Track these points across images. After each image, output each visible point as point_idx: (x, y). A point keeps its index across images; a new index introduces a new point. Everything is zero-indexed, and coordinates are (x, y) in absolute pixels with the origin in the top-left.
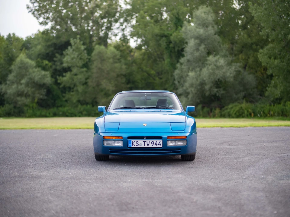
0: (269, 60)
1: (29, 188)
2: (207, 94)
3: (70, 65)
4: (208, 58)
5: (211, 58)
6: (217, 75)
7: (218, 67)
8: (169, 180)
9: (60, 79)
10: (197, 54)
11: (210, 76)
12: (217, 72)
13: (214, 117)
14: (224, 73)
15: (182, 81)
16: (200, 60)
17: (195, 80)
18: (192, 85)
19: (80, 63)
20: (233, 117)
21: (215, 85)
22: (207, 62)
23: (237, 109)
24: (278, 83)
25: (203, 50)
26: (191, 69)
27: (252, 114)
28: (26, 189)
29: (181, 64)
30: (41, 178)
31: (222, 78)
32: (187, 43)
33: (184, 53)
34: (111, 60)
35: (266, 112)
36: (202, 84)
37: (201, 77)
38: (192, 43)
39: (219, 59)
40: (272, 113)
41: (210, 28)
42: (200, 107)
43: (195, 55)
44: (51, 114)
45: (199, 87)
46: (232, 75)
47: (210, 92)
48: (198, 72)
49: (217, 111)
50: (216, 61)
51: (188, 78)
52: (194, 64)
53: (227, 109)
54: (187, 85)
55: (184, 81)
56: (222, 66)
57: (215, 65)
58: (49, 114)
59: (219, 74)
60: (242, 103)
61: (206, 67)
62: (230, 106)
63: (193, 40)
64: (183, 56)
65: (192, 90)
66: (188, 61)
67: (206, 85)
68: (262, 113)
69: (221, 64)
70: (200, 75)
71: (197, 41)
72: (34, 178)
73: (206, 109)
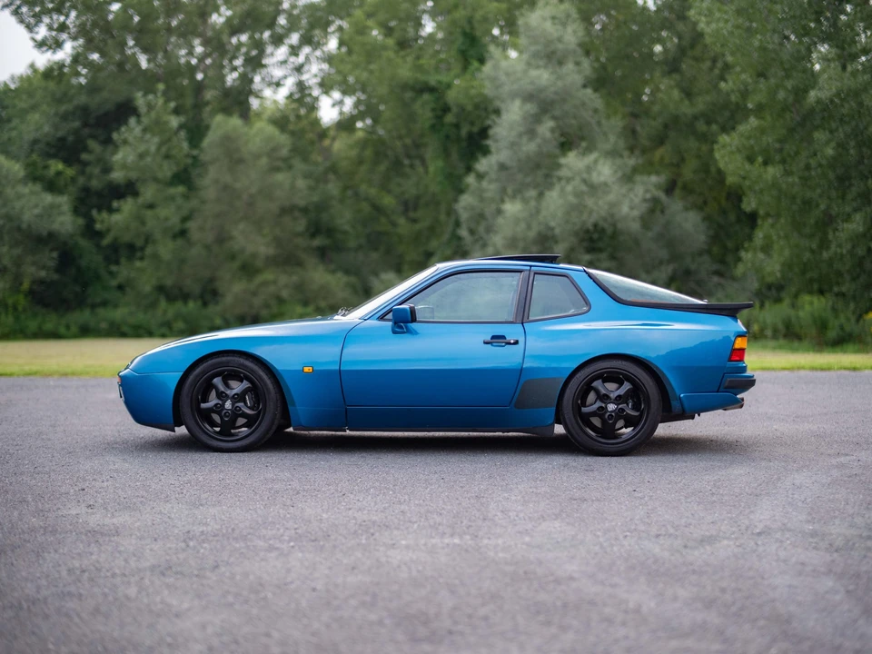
0: (747, 166)
1: (92, 568)
3: (133, 175)
4: (563, 161)
5: (573, 161)
6: (591, 212)
7: (594, 188)
8: (527, 539)
9: (103, 220)
10: (530, 147)
11: (568, 213)
12: (590, 202)
14: (612, 205)
15: (481, 229)
16: (538, 166)
17: (523, 225)
19: (167, 170)
21: (585, 244)
22: (564, 172)
24: (775, 238)
25: (548, 135)
26: (509, 191)
28: (84, 571)
29: (480, 177)
30: (118, 533)
31: (605, 220)
32: (497, 112)
33: (489, 142)
34: (264, 161)
36: (546, 239)
37: (541, 218)
38: (513, 114)
39: (596, 162)
40: (756, 328)
41: (570, 66)
43: (524, 149)
44: (74, 329)
45: (534, 249)
46: (636, 213)
48: (533, 203)
50: (589, 169)
51: (500, 220)
52: (520, 177)
54: (498, 240)
55: (489, 230)
56: (606, 184)
57: (584, 181)
58: (68, 327)
59: (597, 209)
61: (557, 188)
63: (517, 103)
64: (486, 151)
66: (502, 167)
67: (556, 242)
69: (602, 179)
70: (538, 211)
71: (531, 108)
72: (95, 535)
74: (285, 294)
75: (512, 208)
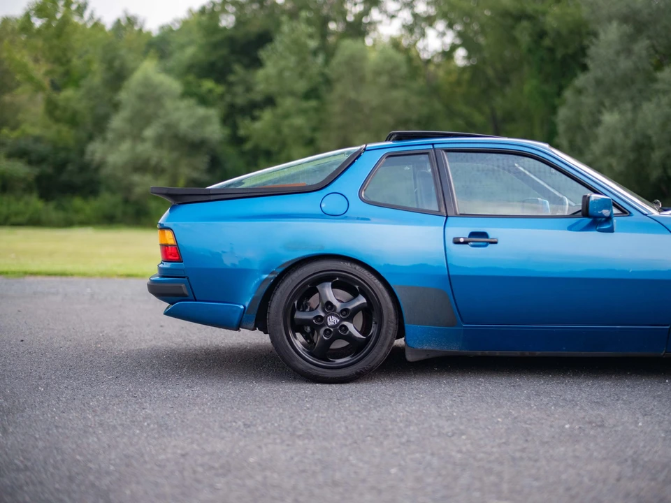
2: (655, 174)
3: (273, 88)
4: (659, 75)
5: (669, 74)
9: (247, 127)
10: (625, 64)
11: (664, 123)
16: (632, 82)
17: (621, 134)
18: (611, 150)
19: (301, 86)
22: (659, 86)
25: (644, 53)
26: (607, 103)
29: (580, 92)
32: (596, 35)
33: (587, 60)
34: (384, 79)
36: (643, 147)
37: (637, 127)
38: (611, 34)
43: (622, 66)
45: (632, 156)
47: (665, 168)
48: (629, 115)
51: (600, 130)
52: (616, 91)
55: (587, 141)
61: (655, 100)
63: (615, 24)
64: (584, 68)
66: (599, 82)
67: (652, 148)
70: (634, 122)
71: (627, 29)
75: (609, 118)
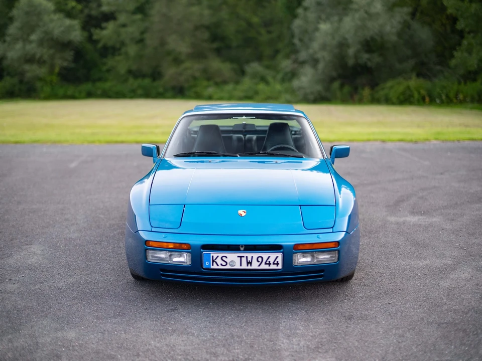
0: (460, 3)
2: (351, 62)
3: (113, 8)
6: (369, 30)
7: (370, 15)
9: (97, 34)
11: (356, 31)
12: (369, 24)
13: (361, 102)
14: (381, 26)
15: (306, 39)
17: (330, 37)
18: (324, 47)
19: (131, 6)
20: (393, 104)
21: (365, 48)
22: (354, 6)
23: (401, 88)
24: (474, 44)
26: (323, 17)
27: (427, 99)
29: (306, 9)
31: (377, 35)
35: (452, 95)
36: (343, 45)
37: (340, 33)
40: (461, 96)
42: (336, 85)
44: (83, 94)
45: (336, 51)
46: (394, 30)
47: (356, 59)
48: (336, 25)
49: (366, 92)
51: (317, 34)
52: (328, 9)
53: (383, 89)
54: (315, 45)
55: (311, 40)
56: (378, 14)
57: (366, 12)
58: (80, 93)
59: (373, 27)
60: (410, 78)
61: (350, 15)
62: (389, 84)
65: (325, 56)
67: (348, 46)
68: (444, 97)
69: (376, 10)
70: (338, 29)
73: (347, 89)
74: (197, 74)
